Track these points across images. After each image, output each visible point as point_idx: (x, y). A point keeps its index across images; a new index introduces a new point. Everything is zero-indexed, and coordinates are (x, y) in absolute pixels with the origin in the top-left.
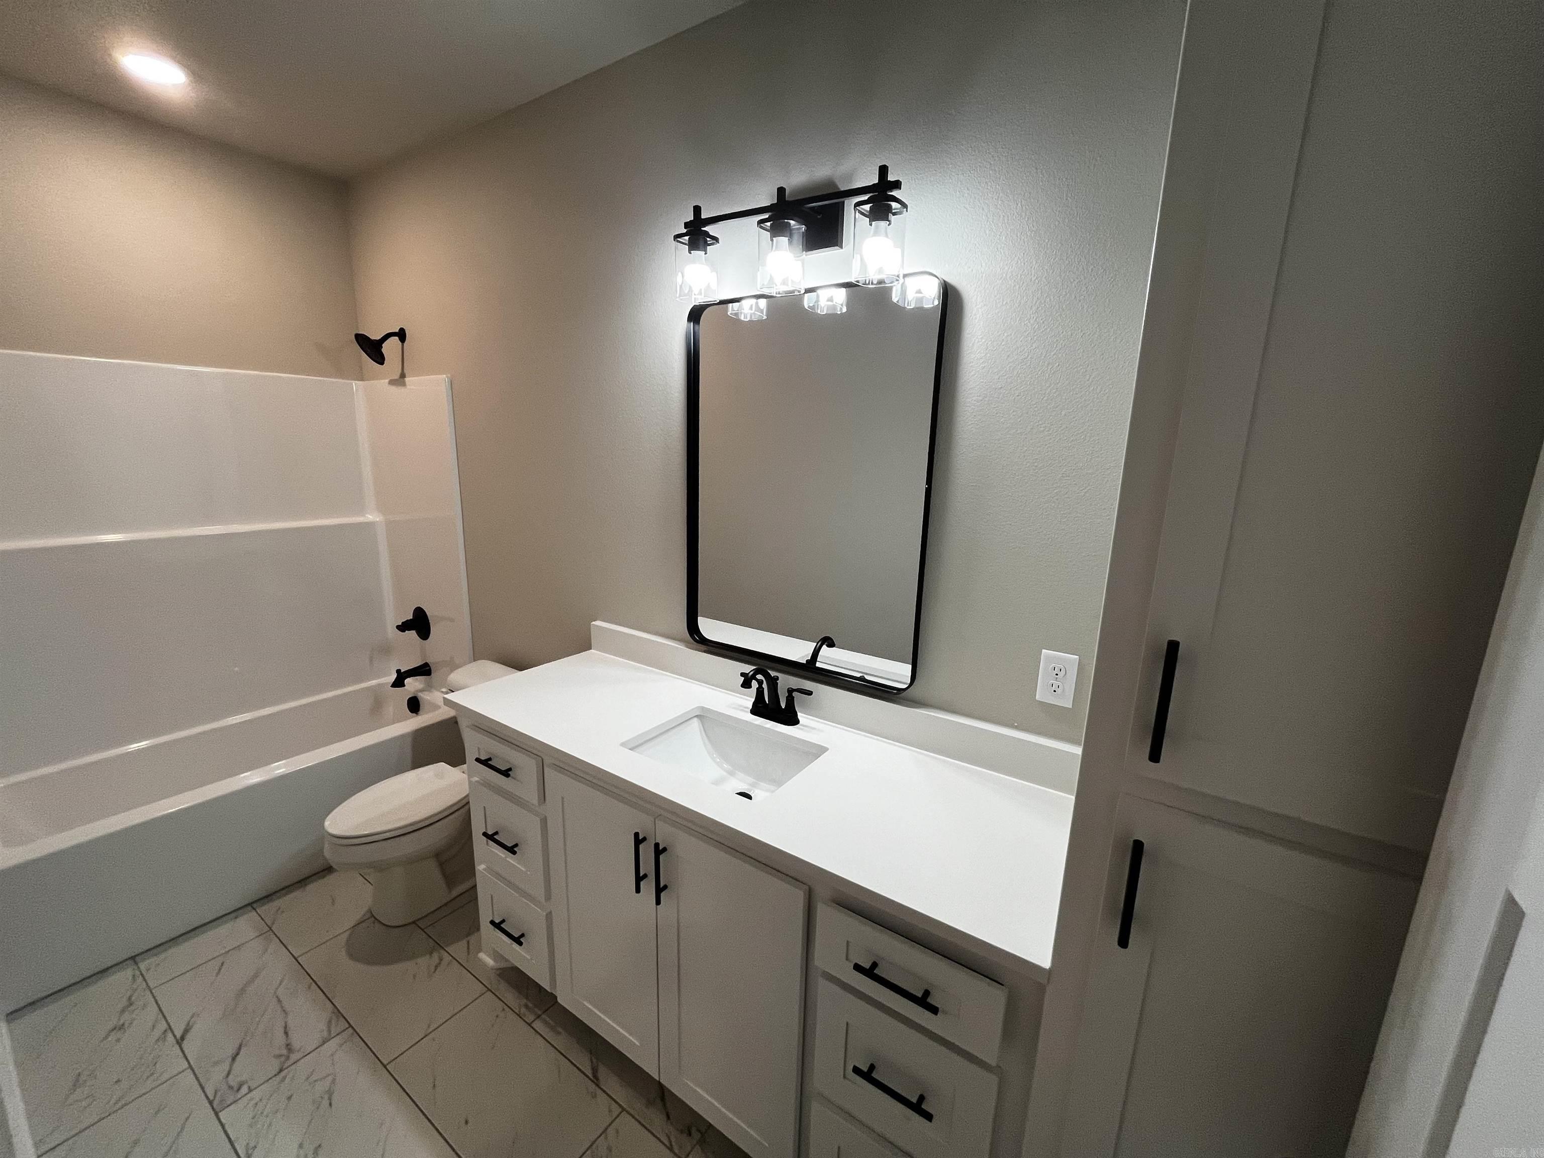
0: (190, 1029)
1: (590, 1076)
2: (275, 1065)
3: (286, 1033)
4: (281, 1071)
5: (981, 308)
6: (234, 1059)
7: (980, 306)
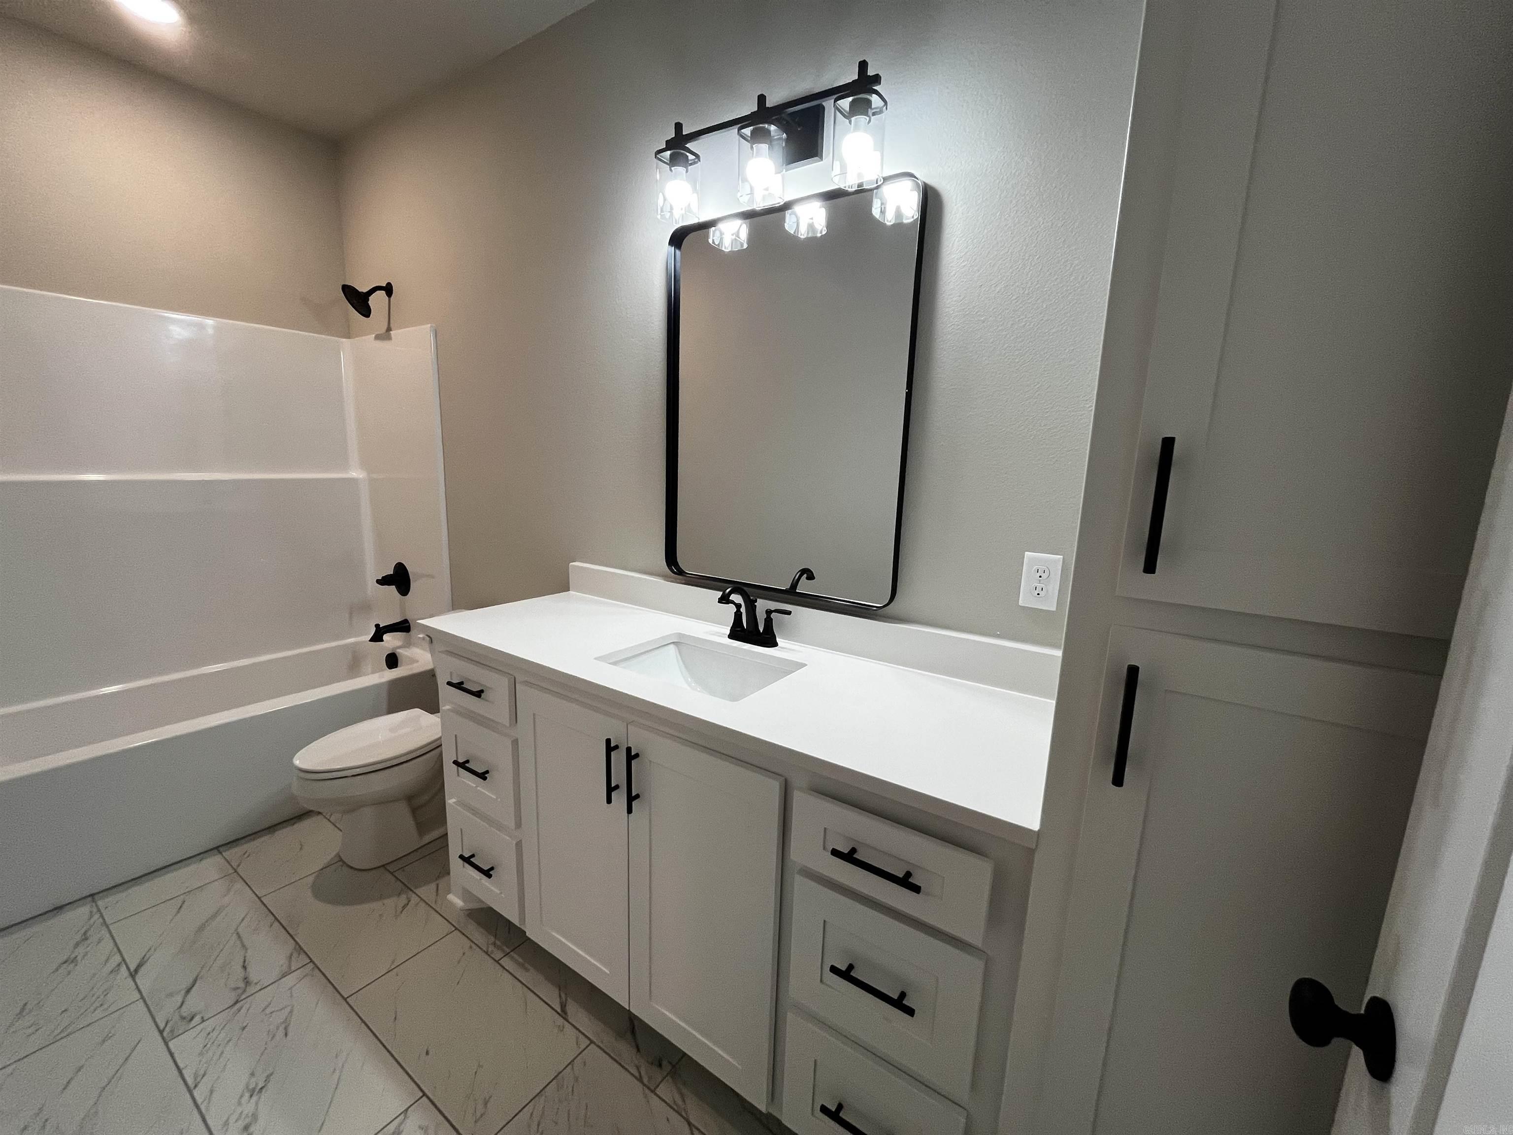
0: (146, 962)
1: (559, 1010)
2: (232, 997)
3: (244, 967)
4: (237, 1002)
5: (961, 206)
6: (188, 991)
7: (960, 205)
